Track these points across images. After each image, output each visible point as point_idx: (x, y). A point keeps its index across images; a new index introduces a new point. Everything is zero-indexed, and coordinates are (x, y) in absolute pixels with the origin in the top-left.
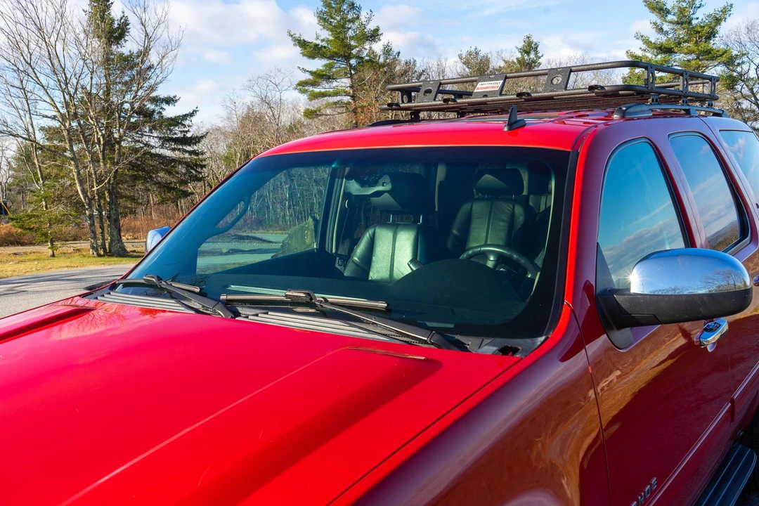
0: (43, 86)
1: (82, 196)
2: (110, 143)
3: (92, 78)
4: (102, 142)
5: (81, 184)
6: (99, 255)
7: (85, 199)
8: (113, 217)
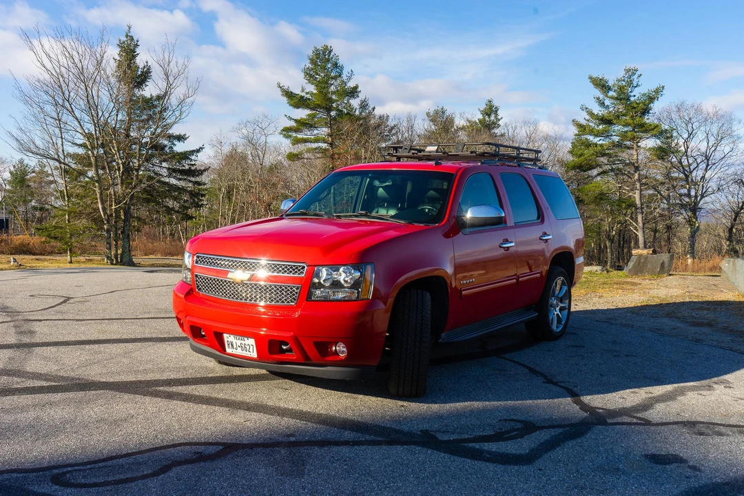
0: (77, 119)
1: (102, 213)
2: (128, 170)
3: (117, 115)
4: (121, 170)
5: (102, 204)
6: (112, 264)
7: (105, 216)
8: (127, 232)
